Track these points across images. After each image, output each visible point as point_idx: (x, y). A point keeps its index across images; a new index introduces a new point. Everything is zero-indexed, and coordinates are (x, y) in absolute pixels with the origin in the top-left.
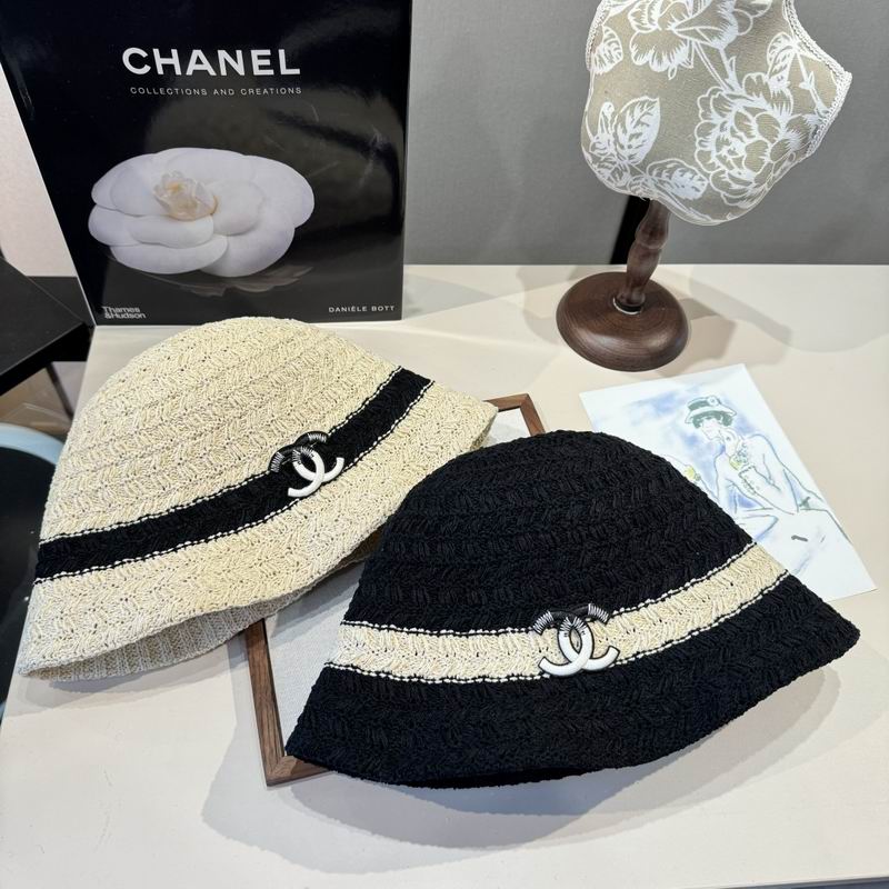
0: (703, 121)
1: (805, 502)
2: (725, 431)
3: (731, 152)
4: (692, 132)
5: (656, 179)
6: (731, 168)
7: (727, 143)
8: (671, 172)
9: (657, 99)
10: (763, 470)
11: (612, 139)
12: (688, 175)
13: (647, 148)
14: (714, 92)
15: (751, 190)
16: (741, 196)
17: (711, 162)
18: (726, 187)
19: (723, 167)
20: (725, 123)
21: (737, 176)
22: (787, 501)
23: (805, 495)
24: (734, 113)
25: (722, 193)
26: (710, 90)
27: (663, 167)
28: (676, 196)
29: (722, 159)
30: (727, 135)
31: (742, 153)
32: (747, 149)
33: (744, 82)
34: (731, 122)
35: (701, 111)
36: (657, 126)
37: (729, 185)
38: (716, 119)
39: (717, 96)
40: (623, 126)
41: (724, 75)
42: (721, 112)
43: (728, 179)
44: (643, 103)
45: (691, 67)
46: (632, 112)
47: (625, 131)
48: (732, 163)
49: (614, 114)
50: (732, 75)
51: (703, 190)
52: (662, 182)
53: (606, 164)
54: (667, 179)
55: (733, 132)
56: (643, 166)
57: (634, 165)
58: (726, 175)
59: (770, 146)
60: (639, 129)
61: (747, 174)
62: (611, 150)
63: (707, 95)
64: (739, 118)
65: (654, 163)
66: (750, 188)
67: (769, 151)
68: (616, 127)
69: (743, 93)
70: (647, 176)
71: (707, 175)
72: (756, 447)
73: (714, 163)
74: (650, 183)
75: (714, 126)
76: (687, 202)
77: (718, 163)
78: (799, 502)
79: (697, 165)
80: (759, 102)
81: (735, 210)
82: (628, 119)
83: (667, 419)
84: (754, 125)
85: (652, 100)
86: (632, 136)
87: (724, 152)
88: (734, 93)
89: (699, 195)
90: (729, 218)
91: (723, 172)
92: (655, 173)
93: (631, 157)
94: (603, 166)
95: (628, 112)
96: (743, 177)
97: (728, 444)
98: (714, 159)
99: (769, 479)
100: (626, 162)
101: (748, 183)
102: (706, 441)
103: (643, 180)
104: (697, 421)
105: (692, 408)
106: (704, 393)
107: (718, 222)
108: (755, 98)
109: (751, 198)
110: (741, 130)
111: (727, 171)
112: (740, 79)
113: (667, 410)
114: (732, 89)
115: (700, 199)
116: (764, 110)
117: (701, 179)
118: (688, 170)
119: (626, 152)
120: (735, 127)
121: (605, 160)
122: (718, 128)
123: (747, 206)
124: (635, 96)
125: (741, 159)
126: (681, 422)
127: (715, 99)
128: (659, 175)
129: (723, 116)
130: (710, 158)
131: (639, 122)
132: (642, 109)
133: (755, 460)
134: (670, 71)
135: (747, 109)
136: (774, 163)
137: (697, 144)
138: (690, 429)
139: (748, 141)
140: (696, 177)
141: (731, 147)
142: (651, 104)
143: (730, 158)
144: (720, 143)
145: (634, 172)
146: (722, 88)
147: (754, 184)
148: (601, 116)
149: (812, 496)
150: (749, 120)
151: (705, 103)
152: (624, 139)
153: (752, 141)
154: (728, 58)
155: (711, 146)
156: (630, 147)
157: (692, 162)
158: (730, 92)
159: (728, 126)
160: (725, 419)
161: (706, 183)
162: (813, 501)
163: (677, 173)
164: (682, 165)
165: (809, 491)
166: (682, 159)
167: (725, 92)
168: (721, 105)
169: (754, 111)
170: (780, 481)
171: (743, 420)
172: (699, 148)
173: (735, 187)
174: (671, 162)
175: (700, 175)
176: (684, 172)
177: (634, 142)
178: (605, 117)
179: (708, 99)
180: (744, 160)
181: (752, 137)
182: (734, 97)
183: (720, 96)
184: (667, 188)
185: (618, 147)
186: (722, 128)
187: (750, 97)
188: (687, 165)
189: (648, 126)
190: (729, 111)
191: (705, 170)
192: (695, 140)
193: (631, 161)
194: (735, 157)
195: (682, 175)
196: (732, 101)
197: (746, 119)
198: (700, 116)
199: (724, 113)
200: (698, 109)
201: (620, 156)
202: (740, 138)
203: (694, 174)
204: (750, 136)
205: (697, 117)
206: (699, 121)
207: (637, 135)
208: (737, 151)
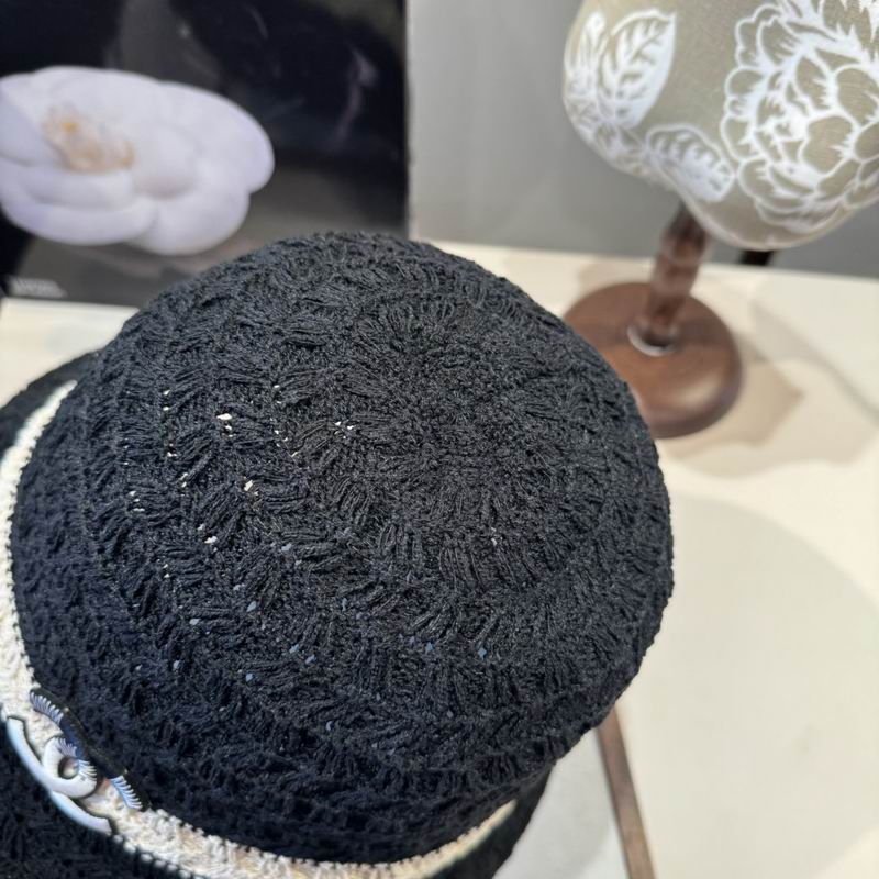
0: (742, 67)
3: (783, 130)
4: (722, 84)
5: (663, 156)
6: (777, 157)
7: (777, 111)
8: (684, 146)
9: (672, 18)
11: (595, 78)
12: (707, 158)
13: (648, 101)
14: (767, 14)
15: (810, 202)
16: (791, 209)
17: (744, 141)
18: (765, 189)
19: (763, 155)
20: (777, 75)
21: (786, 174)
24: (796, 59)
25: (759, 200)
26: (759, 10)
27: (671, 138)
29: (765, 139)
30: (779, 97)
31: (801, 133)
32: (813, 128)
34: (789, 74)
35: (740, 48)
36: (668, 64)
37: (770, 187)
38: (765, 65)
39: (770, 23)
40: (614, 56)
42: (776, 51)
43: (768, 177)
44: (649, 22)
46: (630, 36)
47: (615, 66)
48: (781, 149)
49: (602, 35)
51: (727, 187)
52: (670, 163)
53: (585, 118)
54: (677, 160)
55: (791, 95)
56: (641, 130)
57: (627, 127)
58: (767, 169)
59: (858, 130)
60: (638, 66)
61: (806, 174)
62: (593, 94)
63: (752, 19)
64: (807, 71)
65: (659, 129)
66: (809, 199)
67: (853, 138)
68: (602, 57)
69: (819, 24)
70: (647, 148)
71: (735, 164)
73: (749, 145)
74: (653, 161)
75: (756, 77)
76: (702, 202)
77: (756, 145)
79: (721, 143)
80: (847, 43)
82: (622, 48)
84: (831, 85)
85: (663, 17)
86: (627, 77)
87: (770, 126)
88: (802, 21)
89: (719, 195)
90: (775, 243)
91: (762, 163)
92: (660, 143)
93: (622, 112)
95: (624, 35)
96: (799, 179)
98: (750, 138)
100: (614, 119)
101: (806, 191)
103: (643, 155)
108: (839, 35)
109: (813, 217)
110: (806, 90)
111: (770, 163)
114: (799, 13)
115: (721, 204)
116: (853, 61)
117: (725, 170)
118: (707, 149)
119: (615, 103)
120: (796, 88)
121: (585, 112)
122: (765, 82)
124: (640, 7)
125: (800, 142)
127: (766, 30)
128: (666, 149)
129: (778, 61)
130: (743, 134)
131: (639, 55)
132: (646, 32)
135: (822, 54)
136: (863, 162)
137: (727, 105)
139: (816, 115)
140: (718, 165)
141: (783, 121)
142: (661, 25)
143: (778, 140)
144: (767, 110)
145: (628, 139)
146: (780, 8)
147: (817, 194)
148: (584, 39)
150: (822, 76)
151: (749, 32)
152: (612, 79)
153: (824, 114)
155: (749, 114)
156: (620, 94)
157: (715, 135)
158: (795, 18)
159: (784, 81)
161: (732, 176)
163: (691, 152)
166: (702, 128)
167: (785, 17)
168: (777, 42)
169: (834, 60)
172: (729, 115)
173: (782, 192)
174: (685, 129)
175: (723, 162)
176: (703, 150)
177: (630, 88)
178: (589, 41)
179: (754, 26)
180: (802, 148)
181: (825, 107)
182: (801, 28)
183: (776, 24)
184: (676, 172)
185: (602, 93)
186: (773, 84)
187: (831, 33)
188: (706, 140)
189: (652, 62)
190: (790, 54)
191: (733, 154)
192: (723, 98)
193: (622, 120)
194: (787, 139)
195: (698, 158)
196: (796, 35)
197: (818, 72)
198: (737, 56)
199: (780, 56)
200: (735, 44)
201: (604, 108)
202: (802, 107)
203: (716, 158)
204: (820, 105)
205: (733, 58)
206: (735, 64)
207: (634, 76)
208: (792, 129)
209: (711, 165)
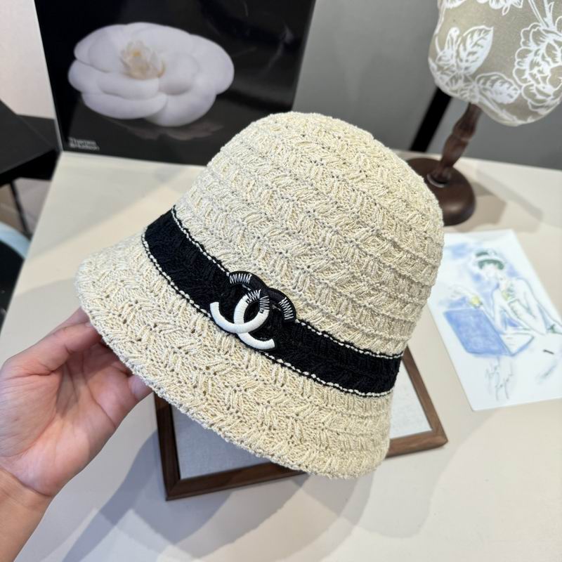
0: (523, 47)
1: (552, 328)
2: (500, 274)
3: (540, 72)
4: (514, 55)
5: (482, 87)
6: (539, 83)
7: (538, 64)
8: (494, 82)
9: (492, 29)
10: (524, 302)
12: (506, 85)
13: (479, 63)
14: (534, 27)
15: (549, 101)
17: (524, 77)
18: (532, 96)
19: (533, 82)
20: (538, 50)
21: (542, 89)
22: (540, 326)
23: (552, 323)
24: (546, 44)
25: (530, 101)
26: (532, 25)
27: (488, 78)
28: (495, 101)
29: (533, 76)
30: (539, 59)
31: (548, 73)
32: (552, 71)
33: (556, 22)
34: (543, 50)
35: (523, 40)
36: (489, 48)
37: (534, 95)
38: (533, 46)
39: (536, 30)
40: (464, 45)
41: (544, 15)
42: (537, 41)
43: (534, 91)
44: (481, 30)
45: (521, 7)
46: (472, 36)
48: (540, 79)
49: (458, 36)
50: (549, 15)
51: (515, 97)
52: (485, 89)
53: (448, 72)
54: (490, 88)
55: (543, 57)
56: (474, 76)
57: (468, 75)
58: (534, 88)
60: (475, 49)
63: (529, 29)
64: (550, 48)
65: (483, 75)
66: (549, 99)
69: (555, 30)
70: (474, 83)
71: (520, 87)
72: (520, 287)
73: (526, 79)
74: (476, 90)
75: (529, 51)
76: (501, 106)
77: (529, 78)
78: (549, 327)
79: (514, 79)
81: (535, 114)
82: (469, 41)
83: (461, 261)
84: (559, 54)
85: (488, 29)
86: (470, 54)
87: (535, 71)
88: (549, 29)
90: (530, 120)
92: (482, 81)
93: (466, 68)
94: (445, 74)
95: (469, 36)
96: (546, 91)
97: (501, 282)
98: (527, 75)
99: (528, 310)
100: (462, 72)
101: (548, 96)
102: (487, 279)
103: (471, 87)
104: (481, 264)
105: (479, 255)
106: (486, 246)
107: (520, 122)
109: (548, 107)
110: (549, 56)
111: (535, 85)
112: (554, 19)
113: (461, 255)
114: (548, 26)
115: (512, 104)
117: (515, 88)
118: (506, 82)
119: (464, 65)
120: (546, 55)
122: (532, 54)
123: (544, 112)
124: (476, 25)
125: (547, 76)
126: (470, 265)
127: (534, 32)
128: (484, 84)
129: (538, 45)
130: (523, 74)
131: (476, 44)
132: (480, 35)
133: (520, 296)
134: (504, 9)
135: (556, 42)
137: (516, 64)
138: (476, 270)
139: (553, 65)
140: (512, 88)
141: (540, 68)
142: (487, 32)
143: (539, 76)
144: (534, 65)
145: (467, 80)
146: (540, 24)
147: (552, 97)
148: (449, 37)
149: (556, 324)
150: (556, 50)
151: (526, 34)
152: (463, 55)
153: (556, 65)
154: (549, 3)
155: (526, 66)
156: (467, 61)
157: (510, 76)
158: (546, 28)
159: (541, 52)
160: (500, 266)
161: (519, 91)
162: (557, 327)
163: (498, 83)
164: (501, 78)
165: (554, 321)
166: (504, 73)
167: (542, 27)
168: (538, 37)
169: (560, 44)
170: (535, 311)
171: (511, 267)
172: (517, 67)
173: (539, 97)
174: (494, 75)
175: (515, 86)
176: (503, 83)
177: (471, 58)
178: (452, 39)
179: (529, 31)
180: (548, 78)
181: (557, 62)
182: (548, 32)
183: (538, 30)
184: (488, 94)
185: (458, 60)
186: (536, 54)
187: (560, 34)
188: (506, 78)
189: (482, 47)
190: (543, 42)
191: (519, 83)
192: (515, 60)
193: (466, 72)
194: (542, 75)
195: (501, 85)
196: (546, 34)
197: (554, 49)
198: (521, 43)
199: (539, 43)
200: (521, 38)
201: (458, 67)
202: (548, 62)
203: (511, 84)
204: (555, 61)
205: (519, 44)
206: (520, 47)
207: (474, 53)
208: (544, 71)
209: (508, 88)
